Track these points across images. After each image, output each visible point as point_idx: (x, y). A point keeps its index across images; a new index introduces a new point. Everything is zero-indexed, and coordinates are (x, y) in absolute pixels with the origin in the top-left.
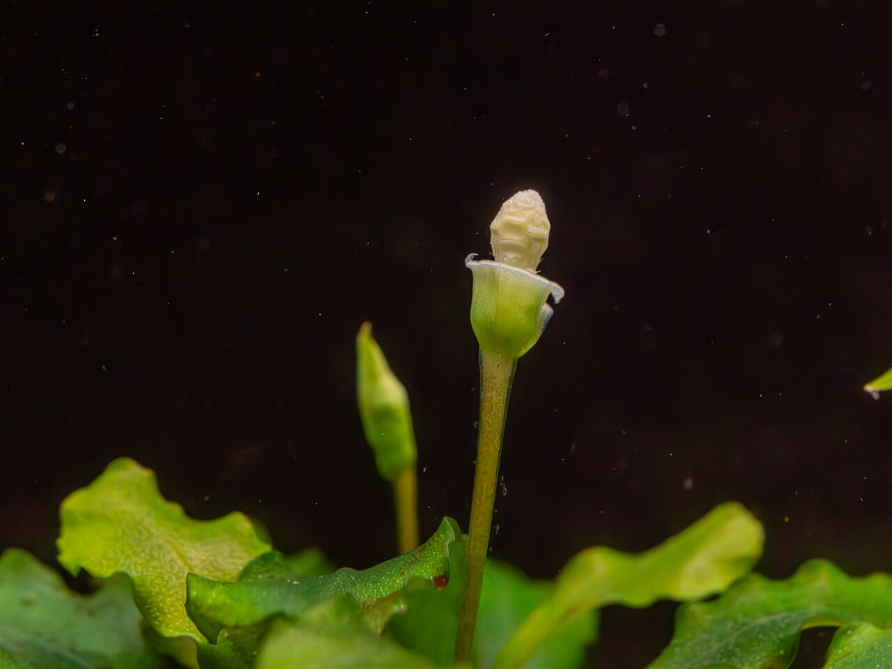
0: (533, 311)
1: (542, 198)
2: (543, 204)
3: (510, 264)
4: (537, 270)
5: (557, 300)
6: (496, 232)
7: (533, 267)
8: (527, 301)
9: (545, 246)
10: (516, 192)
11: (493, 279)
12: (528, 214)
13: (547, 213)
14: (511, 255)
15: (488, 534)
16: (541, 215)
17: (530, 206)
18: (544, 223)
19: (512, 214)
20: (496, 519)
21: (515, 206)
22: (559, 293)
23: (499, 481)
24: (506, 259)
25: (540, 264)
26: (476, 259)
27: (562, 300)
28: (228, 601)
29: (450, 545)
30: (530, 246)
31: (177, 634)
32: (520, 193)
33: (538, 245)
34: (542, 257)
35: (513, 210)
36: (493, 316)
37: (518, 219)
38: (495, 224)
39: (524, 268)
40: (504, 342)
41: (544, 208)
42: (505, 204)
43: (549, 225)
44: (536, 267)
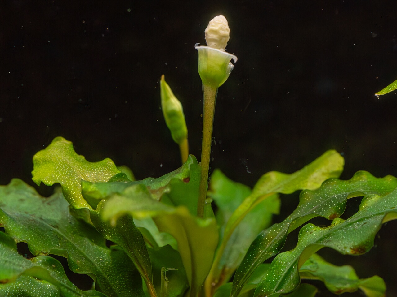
0: (224, 67)
1: (226, 19)
2: (227, 21)
3: (213, 47)
4: (225, 49)
5: (235, 62)
6: (207, 34)
7: (223, 48)
8: (221, 63)
9: (228, 39)
10: (215, 17)
11: (206, 53)
12: (220, 26)
13: (229, 25)
14: (213, 43)
15: (208, 161)
16: (226, 26)
17: (220, 22)
18: (227, 29)
19: (213, 26)
20: (212, 155)
21: (214, 22)
22: (235, 59)
23: (213, 139)
24: (211, 45)
25: (227, 46)
26: (199, 45)
27: (237, 61)
28: (97, 190)
29: (190, 166)
30: (221, 39)
31: (81, 207)
32: (216, 17)
33: (225, 39)
34: (227, 43)
35: (213, 24)
36: (206, 69)
37: (216, 28)
38: (207, 31)
39: (219, 49)
40: (212, 80)
41: (227, 23)
42: (211, 22)
43: (229, 30)
44: (225, 48)
